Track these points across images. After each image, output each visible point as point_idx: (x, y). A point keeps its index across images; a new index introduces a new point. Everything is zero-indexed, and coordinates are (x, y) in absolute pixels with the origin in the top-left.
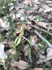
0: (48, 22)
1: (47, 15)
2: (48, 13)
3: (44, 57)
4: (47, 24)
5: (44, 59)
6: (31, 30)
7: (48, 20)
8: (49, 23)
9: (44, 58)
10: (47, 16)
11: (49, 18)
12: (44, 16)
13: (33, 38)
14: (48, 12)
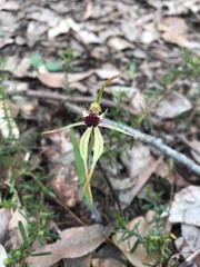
0: (81, 69)
1: (65, 44)
2: (65, 37)
4: (81, 76)
5: (130, 189)
7: (76, 62)
8: (86, 71)
9: (130, 185)
10: (64, 49)
11: (76, 54)
12: (57, 49)
13: (63, 138)
14: (62, 35)
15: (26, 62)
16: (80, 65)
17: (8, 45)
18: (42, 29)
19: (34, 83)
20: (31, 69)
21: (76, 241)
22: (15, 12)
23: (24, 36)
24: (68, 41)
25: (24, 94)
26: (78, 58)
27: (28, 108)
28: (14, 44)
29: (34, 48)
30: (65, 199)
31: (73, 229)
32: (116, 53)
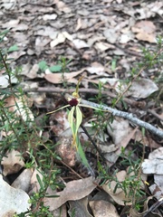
0: (75, 68)
1: (63, 51)
2: (63, 46)
3: (113, 145)
4: (75, 74)
5: (115, 152)
6: (44, 102)
7: (72, 64)
8: (79, 69)
9: (115, 149)
10: (63, 54)
11: (71, 58)
14: (60, 44)
15: (36, 67)
16: (74, 66)
17: (22, 56)
18: (46, 42)
19: (43, 82)
20: (40, 72)
21: (78, 189)
22: (25, 32)
23: (33, 49)
24: (65, 48)
25: (35, 90)
26: (73, 60)
27: (39, 100)
28: (27, 55)
29: (41, 56)
30: (68, 161)
31: (74, 181)
32: (101, 53)
